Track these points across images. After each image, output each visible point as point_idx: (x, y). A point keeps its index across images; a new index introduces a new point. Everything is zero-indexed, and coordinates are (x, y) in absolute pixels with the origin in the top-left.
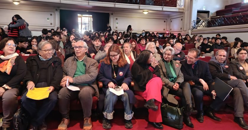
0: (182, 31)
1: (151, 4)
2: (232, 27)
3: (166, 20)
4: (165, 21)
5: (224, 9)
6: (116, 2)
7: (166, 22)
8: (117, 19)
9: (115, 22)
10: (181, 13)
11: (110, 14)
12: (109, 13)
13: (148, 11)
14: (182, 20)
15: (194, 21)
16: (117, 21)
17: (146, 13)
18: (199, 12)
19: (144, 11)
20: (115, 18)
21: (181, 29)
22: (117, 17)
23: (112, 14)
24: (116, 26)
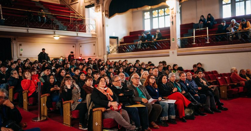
0: (96, 56)
1: (65, 29)
3: (74, 45)
4: (73, 47)
5: (129, 35)
6: (29, 27)
7: (75, 46)
8: (20, 45)
9: (18, 49)
10: (94, 39)
11: (12, 39)
12: (10, 38)
13: (59, 36)
14: (94, 45)
15: (108, 46)
16: (21, 47)
17: (57, 38)
19: (54, 36)
20: (18, 43)
21: (94, 54)
22: (21, 43)
23: (15, 39)
24: (21, 53)
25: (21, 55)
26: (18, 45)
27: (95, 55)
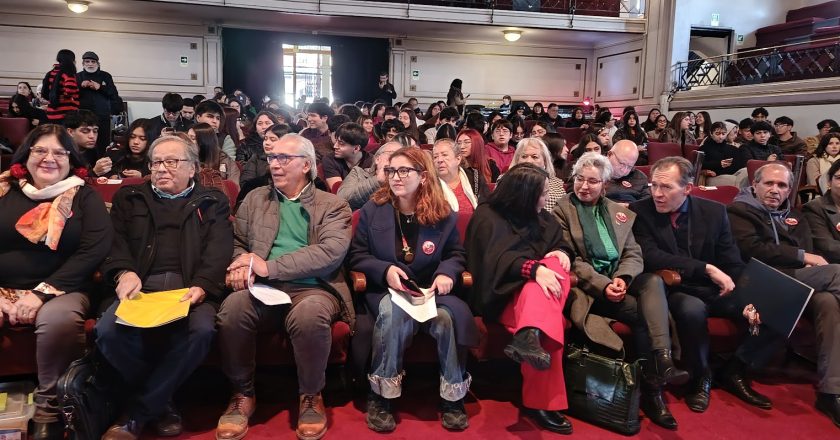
0: (637, 99)
1: (530, 7)
2: (812, 84)
3: (582, 62)
4: (578, 67)
5: (784, 22)
6: (412, 2)
7: (583, 67)
8: (414, 59)
9: (407, 71)
10: (635, 36)
11: (390, 40)
12: (387, 40)
13: (520, 32)
14: (637, 59)
15: (679, 63)
16: (415, 66)
17: (512, 37)
18: (697, 33)
19: (505, 32)
20: (410, 54)
21: (635, 90)
22: (414, 54)
23: (399, 42)
24: (413, 84)
25: (413, 88)
26: (408, 59)
27: (635, 96)
